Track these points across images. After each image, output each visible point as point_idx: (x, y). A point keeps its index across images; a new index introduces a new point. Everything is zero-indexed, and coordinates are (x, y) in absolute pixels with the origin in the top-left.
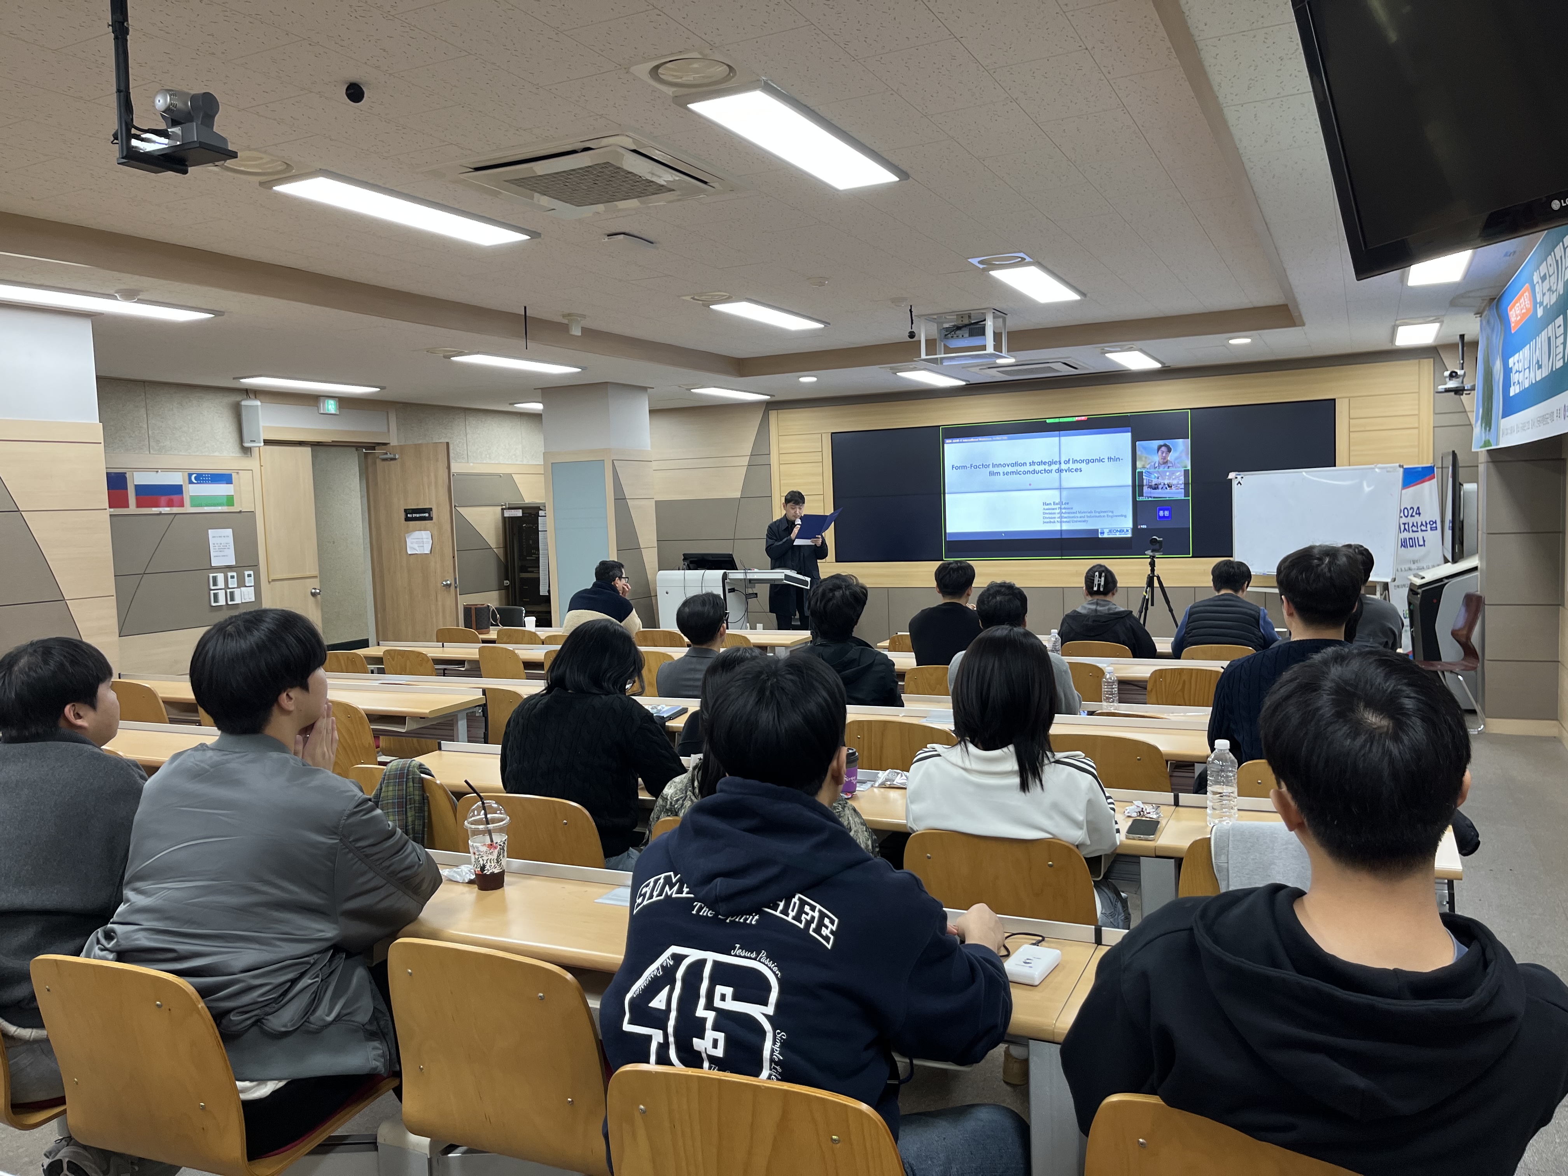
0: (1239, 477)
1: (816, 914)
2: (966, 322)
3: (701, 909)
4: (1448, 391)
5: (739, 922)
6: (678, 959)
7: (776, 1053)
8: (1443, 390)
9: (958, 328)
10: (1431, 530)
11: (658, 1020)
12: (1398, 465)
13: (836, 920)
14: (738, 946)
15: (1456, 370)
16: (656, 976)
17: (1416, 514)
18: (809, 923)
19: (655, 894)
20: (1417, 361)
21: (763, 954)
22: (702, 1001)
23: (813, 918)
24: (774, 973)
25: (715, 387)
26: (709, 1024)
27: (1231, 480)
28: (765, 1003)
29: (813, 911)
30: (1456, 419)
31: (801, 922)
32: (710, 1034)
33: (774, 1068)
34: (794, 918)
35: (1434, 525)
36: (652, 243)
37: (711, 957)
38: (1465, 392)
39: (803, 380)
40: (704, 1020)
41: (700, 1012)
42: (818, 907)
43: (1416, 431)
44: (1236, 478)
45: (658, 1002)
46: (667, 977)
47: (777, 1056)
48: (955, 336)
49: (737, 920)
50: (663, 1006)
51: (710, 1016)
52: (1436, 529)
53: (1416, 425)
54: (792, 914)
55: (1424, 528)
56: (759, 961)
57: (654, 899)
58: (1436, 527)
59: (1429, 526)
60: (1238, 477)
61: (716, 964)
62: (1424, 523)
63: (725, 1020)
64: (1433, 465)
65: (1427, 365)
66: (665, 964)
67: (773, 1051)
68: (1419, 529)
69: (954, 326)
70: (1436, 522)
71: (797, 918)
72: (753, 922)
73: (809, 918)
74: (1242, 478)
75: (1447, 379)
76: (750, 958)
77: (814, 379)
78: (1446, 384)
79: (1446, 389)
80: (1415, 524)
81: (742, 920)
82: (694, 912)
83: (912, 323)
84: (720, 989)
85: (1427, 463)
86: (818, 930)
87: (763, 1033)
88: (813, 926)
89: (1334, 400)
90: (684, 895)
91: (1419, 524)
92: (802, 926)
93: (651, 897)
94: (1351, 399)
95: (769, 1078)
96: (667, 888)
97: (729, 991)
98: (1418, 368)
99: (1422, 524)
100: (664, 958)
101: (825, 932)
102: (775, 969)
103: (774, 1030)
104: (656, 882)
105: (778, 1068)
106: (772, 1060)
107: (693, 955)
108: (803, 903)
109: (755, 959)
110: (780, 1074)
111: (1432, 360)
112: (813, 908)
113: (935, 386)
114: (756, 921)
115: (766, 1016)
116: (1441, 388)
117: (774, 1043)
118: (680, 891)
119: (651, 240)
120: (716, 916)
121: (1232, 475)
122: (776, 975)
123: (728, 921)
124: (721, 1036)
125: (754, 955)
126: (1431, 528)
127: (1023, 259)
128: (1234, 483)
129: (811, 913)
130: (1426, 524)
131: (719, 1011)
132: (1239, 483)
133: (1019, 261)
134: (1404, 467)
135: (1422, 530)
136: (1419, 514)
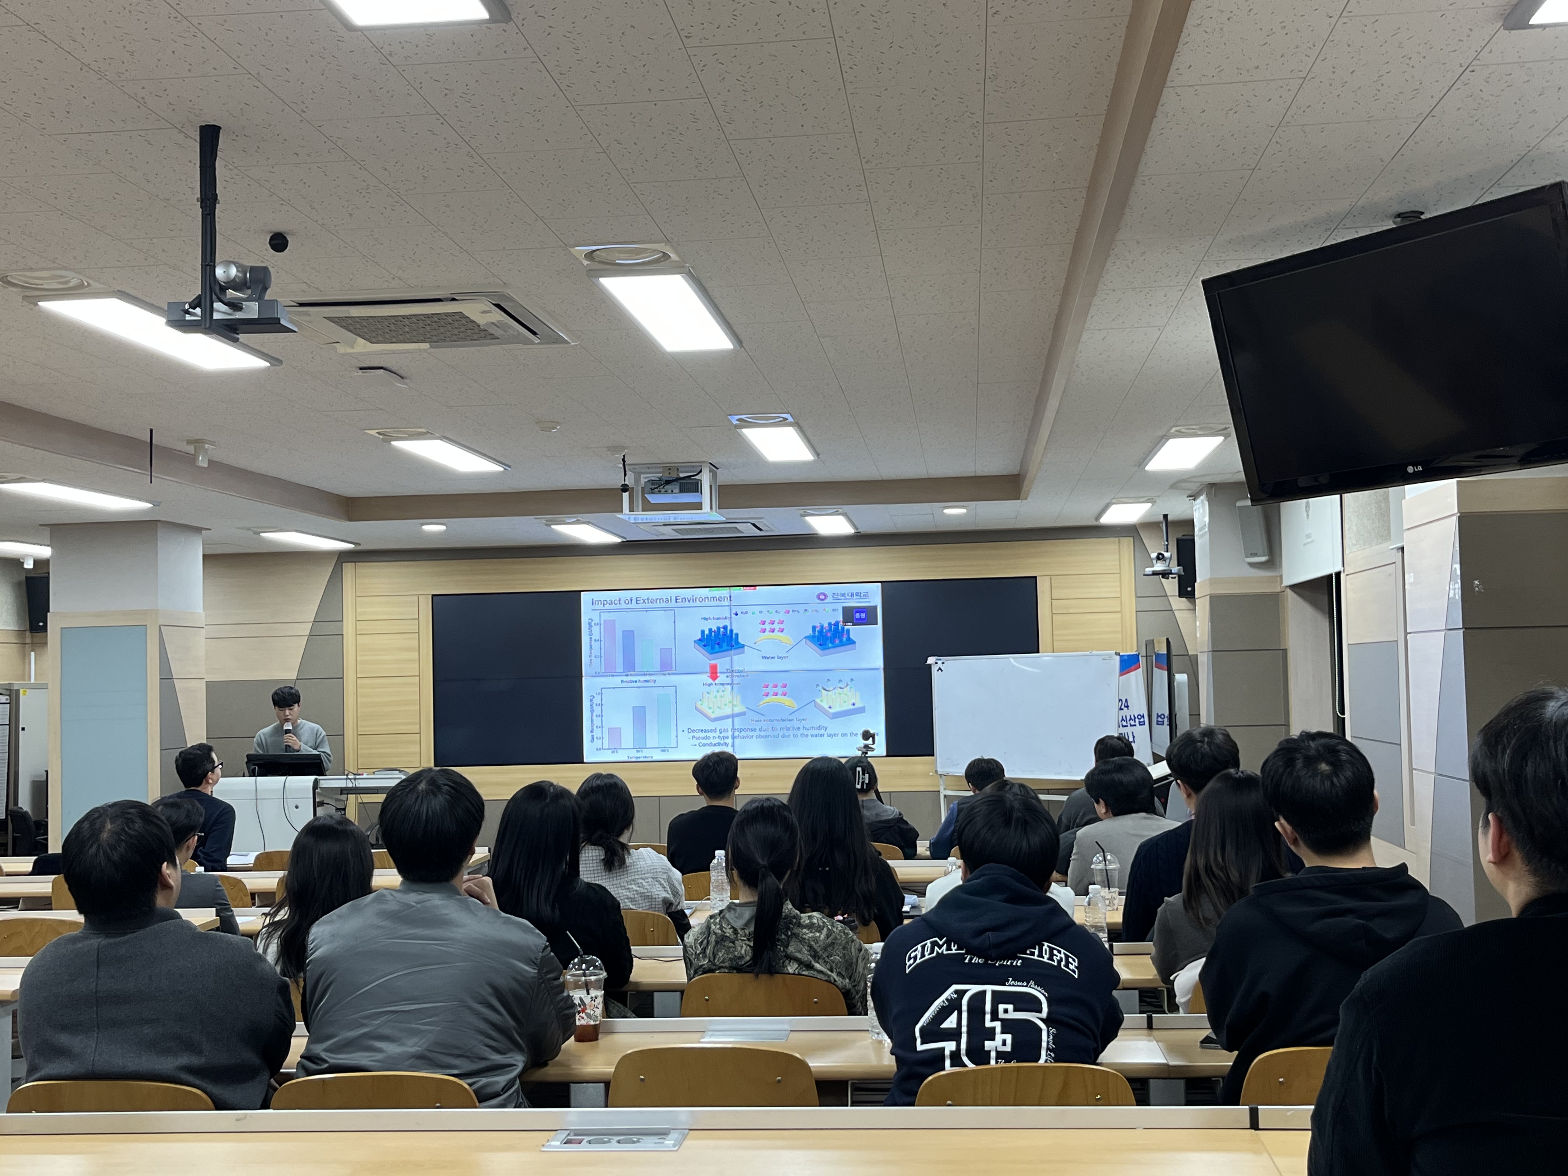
0: (940, 662)
1: (1063, 956)
2: (674, 475)
3: (971, 959)
4: (1155, 573)
5: (1007, 965)
6: (961, 994)
7: (1051, 1044)
8: (1151, 573)
9: (668, 482)
10: (1140, 725)
11: (954, 1034)
12: (1114, 652)
13: (1076, 960)
14: (1011, 979)
15: (1163, 553)
16: (943, 1007)
17: (1125, 707)
18: (1060, 961)
19: (926, 953)
20: (1117, 539)
21: (1032, 983)
22: (988, 1017)
23: (1061, 958)
24: (1043, 994)
25: (297, 531)
26: (998, 1030)
27: (930, 665)
28: (1040, 1011)
29: (1060, 954)
30: (1158, 604)
31: (1054, 961)
32: (999, 1037)
33: (1050, 1055)
34: (1049, 959)
35: (1142, 720)
36: (402, 378)
37: (989, 988)
38: (1171, 576)
39: (426, 528)
40: (994, 1029)
41: (988, 1024)
42: (1063, 951)
43: (1119, 615)
44: (936, 663)
45: (950, 1023)
46: (954, 1005)
47: (1052, 1045)
48: (663, 490)
49: (1005, 963)
50: (954, 1025)
51: (998, 1025)
52: (1144, 724)
53: (1119, 609)
54: (1046, 957)
55: (1133, 723)
56: (1030, 987)
57: (927, 957)
58: (1144, 721)
59: (1137, 720)
60: (938, 662)
61: (994, 993)
62: (1133, 717)
63: (1008, 1026)
64: (1137, 653)
65: (1127, 543)
66: (949, 998)
67: (1048, 1042)
68: (1129, 724)
69: (660, 479)
70: (1143, 716)
71: (1051, 958)
72: (1019, 964)
73: (1058, 958)
74: (943, 663)
75: (1154, 561)
76: (1023, 986)
77: (443, 528)
78: (1153, 567)
79: (1153, 571)
80: (1124, 718)
81: (1009, 963)
82: (967, 961)
83: (625, 475)
84: (1001, 1007)
85: (1132, 651)
86: (1067, 966)
87: (1040, 1030)
88: (1063, 963)
89: (1035, 577)
90: (954, 952)
91: (1128, 718)
92: (1055, 964)
93: (923, 955)
94: (1053, 577)
95: (1046, 1061)
96: (936, 948)
97: (1010, 1007)
98: (1117, 547)
99: (1131, 719)
100: (949, 993)
101: (1071, 967)
102: (1043, 991)
103: (1048, 1027)
104: (923, 947)
105: (1052, 1054)
106: (1048, 1049)
107: (974, 989)
108: (1051, 949)
109: (1026, 986)
110: (1053, 1059)
111: (1132, 539)
112: (1060, 952)
113: (585, 542)
114: (1021, 963)
115: (1042, 1019)
116: (1149, 570)
117: (1048, 1037)
118: (949, 949)
119: (403, 375)
120: (986, 961)
121: (931, 660)
122: (1045, 995)
123: (997, 964)
124: (1008, 1037)
125: (1025, 984)
126: (1140, 722)
127: (785, 419)
128: (934, 669)
129: (1059, 955)
130: (1135, 718)
131: (1002, 1020)
132: (940, 669)
133: (781, 421)
134: (1121, 654)
135: (1131, 726)
136: (1127, 707)
